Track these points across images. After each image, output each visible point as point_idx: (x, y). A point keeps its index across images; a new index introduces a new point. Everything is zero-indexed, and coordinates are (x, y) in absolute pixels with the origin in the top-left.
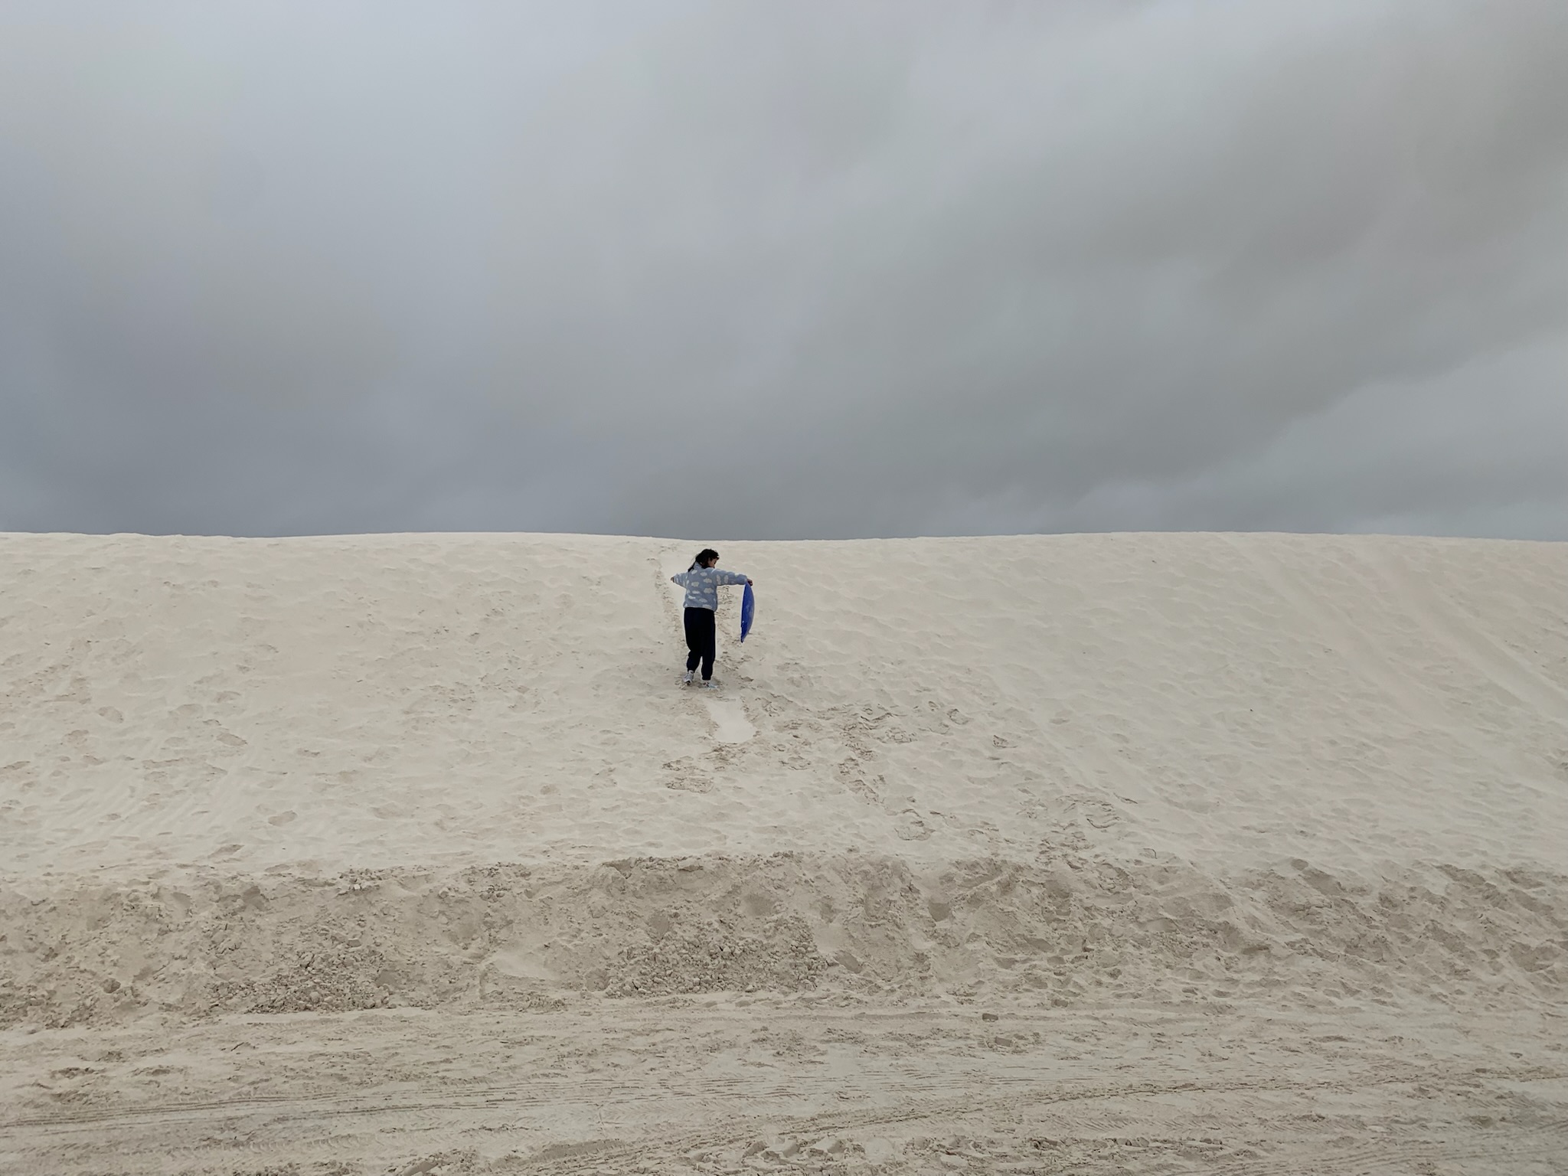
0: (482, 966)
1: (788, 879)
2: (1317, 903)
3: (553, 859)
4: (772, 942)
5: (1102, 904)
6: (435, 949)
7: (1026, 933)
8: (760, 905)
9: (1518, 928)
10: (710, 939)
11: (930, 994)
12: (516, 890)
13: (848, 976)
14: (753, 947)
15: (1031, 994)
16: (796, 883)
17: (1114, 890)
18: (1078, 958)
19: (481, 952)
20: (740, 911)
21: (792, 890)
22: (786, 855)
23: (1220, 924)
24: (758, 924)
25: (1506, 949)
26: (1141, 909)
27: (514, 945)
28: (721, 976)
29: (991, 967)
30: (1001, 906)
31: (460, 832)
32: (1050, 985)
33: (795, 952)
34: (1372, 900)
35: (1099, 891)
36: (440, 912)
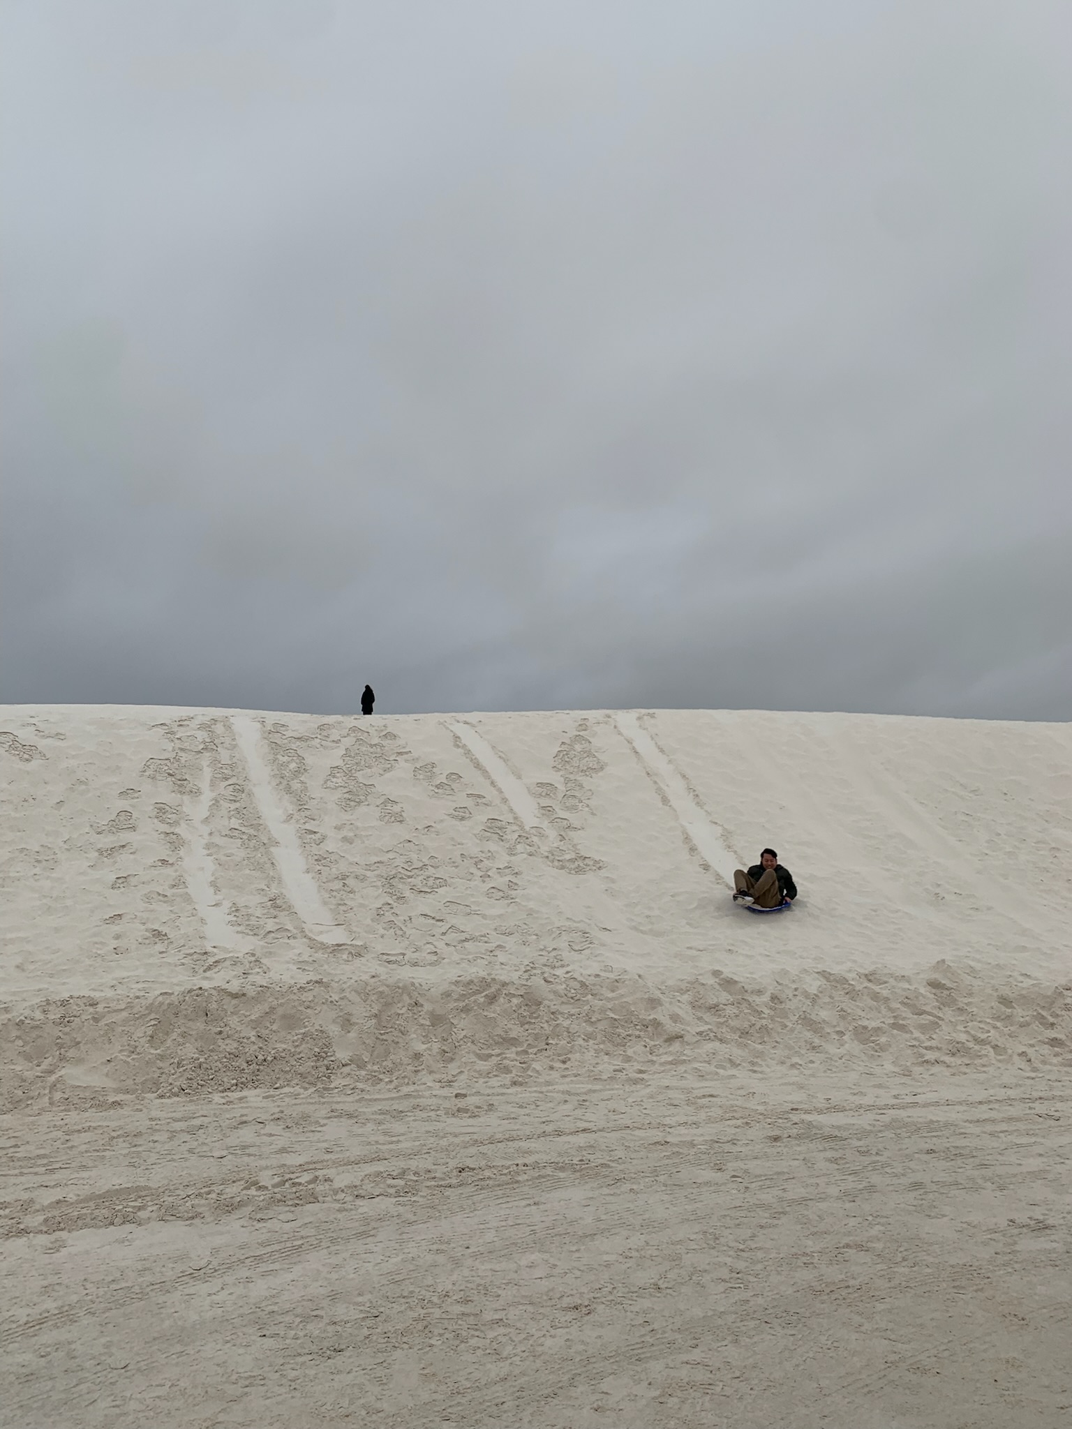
0: (53, 1078)
1: (316, 1000)
2: (724, 1001)
3: (119, 992)
4: (298, 1050)
5: (566, 1009)
6: (13, 1067)
7: (502, 1034)
8: (291, 1021)
9: (863, 1014)
10: (247, 1050)
11: (419, 1083)
12: (84, 1017)
13: (357, 1073)
14: (283, 1055)
15: (499, 1079)
16: (323, 1003)
17: (576, 998)
18: (540, 1051)
19: (52, 1068)
20: (275, 1027)
21: (319, 1009)
22: (317, 982)
23: (650, 1020)
24: (289, 1037)
25: (850, 1029)
26: (594, 1011)
27: (80, 1061)
28: (254, 1078)
29: (472, 1060)
30: (485, 1013)
31: (39, 973)
32: (514, 1072)
33: (318, 1057)
34: (766, 998)
35: (564, 999)
36: (17, 1037)
